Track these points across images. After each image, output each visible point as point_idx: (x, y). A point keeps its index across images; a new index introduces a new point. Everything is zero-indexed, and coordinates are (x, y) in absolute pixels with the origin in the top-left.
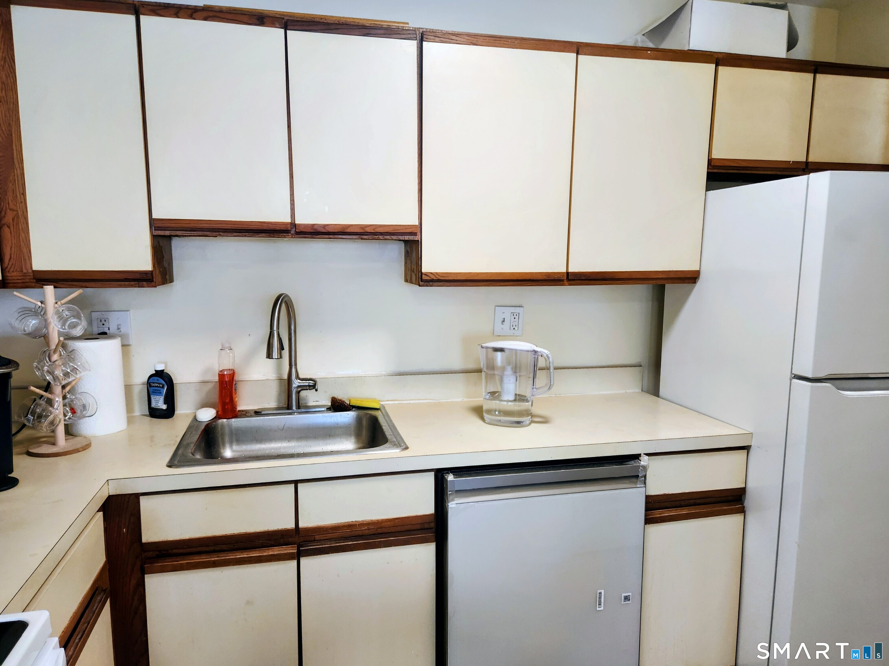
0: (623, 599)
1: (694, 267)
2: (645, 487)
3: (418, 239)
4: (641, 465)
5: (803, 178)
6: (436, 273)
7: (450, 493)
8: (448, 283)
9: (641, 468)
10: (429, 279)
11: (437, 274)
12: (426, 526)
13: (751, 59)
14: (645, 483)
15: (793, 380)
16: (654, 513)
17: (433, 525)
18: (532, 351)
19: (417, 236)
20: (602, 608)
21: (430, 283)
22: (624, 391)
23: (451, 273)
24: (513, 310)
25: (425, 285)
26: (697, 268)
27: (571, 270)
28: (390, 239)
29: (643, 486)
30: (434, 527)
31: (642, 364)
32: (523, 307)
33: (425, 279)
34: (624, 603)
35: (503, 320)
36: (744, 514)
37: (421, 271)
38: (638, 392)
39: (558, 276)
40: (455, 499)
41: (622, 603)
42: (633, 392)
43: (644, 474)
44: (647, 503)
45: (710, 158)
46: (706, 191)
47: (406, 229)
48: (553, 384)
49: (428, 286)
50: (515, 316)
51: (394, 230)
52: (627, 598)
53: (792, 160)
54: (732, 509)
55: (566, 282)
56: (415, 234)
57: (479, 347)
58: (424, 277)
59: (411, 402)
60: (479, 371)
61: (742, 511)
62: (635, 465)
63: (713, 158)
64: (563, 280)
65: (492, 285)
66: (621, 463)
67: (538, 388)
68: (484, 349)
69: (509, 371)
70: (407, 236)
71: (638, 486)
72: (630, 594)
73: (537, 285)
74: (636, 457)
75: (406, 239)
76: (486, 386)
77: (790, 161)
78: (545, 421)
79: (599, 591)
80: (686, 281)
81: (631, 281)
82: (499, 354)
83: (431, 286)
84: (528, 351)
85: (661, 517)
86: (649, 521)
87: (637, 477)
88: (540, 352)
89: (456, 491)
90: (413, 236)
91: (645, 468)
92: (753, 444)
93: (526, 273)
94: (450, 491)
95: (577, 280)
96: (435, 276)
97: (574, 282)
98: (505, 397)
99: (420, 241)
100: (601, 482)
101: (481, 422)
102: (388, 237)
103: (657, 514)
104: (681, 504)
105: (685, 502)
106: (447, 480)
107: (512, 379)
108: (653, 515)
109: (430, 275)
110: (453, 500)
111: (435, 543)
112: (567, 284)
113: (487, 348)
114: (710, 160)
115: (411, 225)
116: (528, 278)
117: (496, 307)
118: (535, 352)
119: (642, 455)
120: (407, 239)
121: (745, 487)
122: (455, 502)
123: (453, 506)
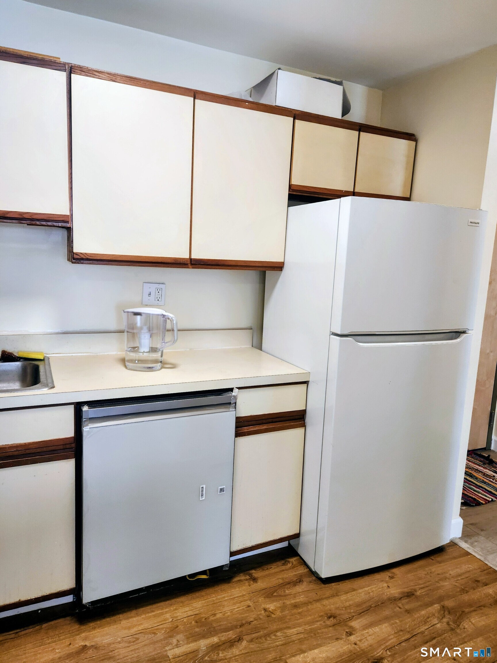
0: (219, 490)
1: (280, 260)
2: (236, 411)
3: (70, 226)
4: (232, 395)
5: (337, 200)
6: (86, 253)
7: (85, 420)
8: (96, 262)
9: (232, 397)
10: (80, 258)
11: (86, 255)
12: (68, 446)
13: (318, 117)
14: (235, 408)
15: (331, 336)
16: (242, 429)
17: (73, 445)
18: (161, 315)
19: (69, 224)
20: (204, 498)
21: (81, 261)
22: (240, 347)
23: (97, 254)
24: (157, 286)
25: (77, 262)
26: (281, 260)
27: (193, 257)
28: (46, 225)
29: (234, 410)
30: (74, 447)
31: (252, 327)
32: (165, 284)
33: (76, 257)
34: (220, 493)
35: (149, 293)
36: (304, 427)
37: (73, 251)
38: (249, 347)
39: (183, 261)
40: (89, 424)
41: (219, 494)
42: (246, 347)
43: (235, 401)
44: (237, 422)
45: (290, 184)
46: (288, 207)
47: (58, 217)
48: (177, 339)
49: (79, 263)
50: (159, 291)
51: (48, 218)
52: (222, 490)
53: (344, 190)
54: (297, 425)
55: (190, 266)
56: (67, 222)
57: (123, 311)
58: (75, 256)
59: (73, 355)
60: (122, 332)
61: (304, 425)
62: (228, 395)
63: (293, 184)
64: (187, 264)
65: (133, 265)
66: (219, 395)
67: (167, 343)
68: (126, 313)
69: (145, 330)
70: (61, 224)
71: (231, 410)
72: (224, 487)
73: (168, 267)
74: (231, 390)
75: (59, 226)
76: (128, 343)
77: (343, 191)
78: (174, 366)
79: (201, 486)
80: (276, 269)
81: (237, 267)
82: (139, 317)
83: (82, 263)
84: (158, 315)
85: (248, 431)
86: (238, 434)
87: (230, 403)
88: (167, 316)
89: (89, 418)
90: (66, 224)
91: (235, 397)
92: (311, 380)
93: (158, 257)
94: (84, 419)
95: (199, 264)
96: (84, 256)
97: (196, 266)
98: (142, 350)
99: (72, 227)
100: (204, 408)
101: (124, 369)
102: (44, 223)
103: (245, 429)
104: (263, 422)
105: (265, 421)
106: (82, 410)
107: (147, 336)
108: (243, 430)
109: (80, 255)
110: (87, 425)
111: (75, 459)
112: (191, 267)
113: (128, 312)
114: (290, 186)
115: (63, 215)
116: (160, 261)
117: (144, 284)
118: (164, 316)
119: (235, 388)
120: (61, 225)
121: (305, 409)
122: (88, 427)
123: (87, 430)
